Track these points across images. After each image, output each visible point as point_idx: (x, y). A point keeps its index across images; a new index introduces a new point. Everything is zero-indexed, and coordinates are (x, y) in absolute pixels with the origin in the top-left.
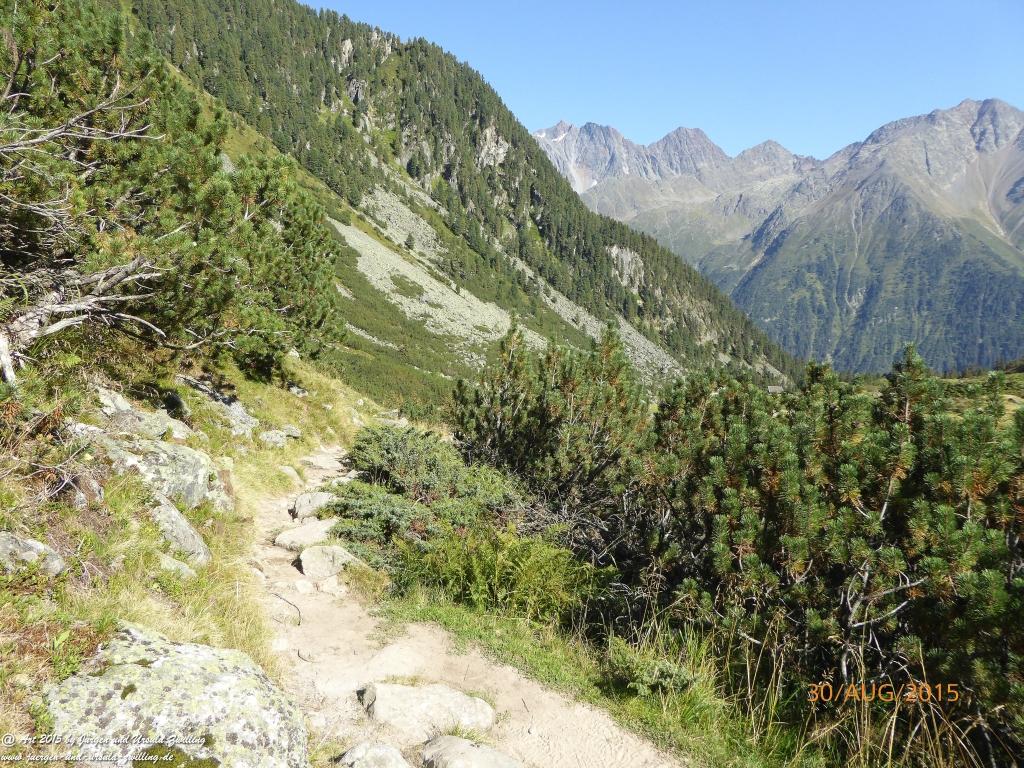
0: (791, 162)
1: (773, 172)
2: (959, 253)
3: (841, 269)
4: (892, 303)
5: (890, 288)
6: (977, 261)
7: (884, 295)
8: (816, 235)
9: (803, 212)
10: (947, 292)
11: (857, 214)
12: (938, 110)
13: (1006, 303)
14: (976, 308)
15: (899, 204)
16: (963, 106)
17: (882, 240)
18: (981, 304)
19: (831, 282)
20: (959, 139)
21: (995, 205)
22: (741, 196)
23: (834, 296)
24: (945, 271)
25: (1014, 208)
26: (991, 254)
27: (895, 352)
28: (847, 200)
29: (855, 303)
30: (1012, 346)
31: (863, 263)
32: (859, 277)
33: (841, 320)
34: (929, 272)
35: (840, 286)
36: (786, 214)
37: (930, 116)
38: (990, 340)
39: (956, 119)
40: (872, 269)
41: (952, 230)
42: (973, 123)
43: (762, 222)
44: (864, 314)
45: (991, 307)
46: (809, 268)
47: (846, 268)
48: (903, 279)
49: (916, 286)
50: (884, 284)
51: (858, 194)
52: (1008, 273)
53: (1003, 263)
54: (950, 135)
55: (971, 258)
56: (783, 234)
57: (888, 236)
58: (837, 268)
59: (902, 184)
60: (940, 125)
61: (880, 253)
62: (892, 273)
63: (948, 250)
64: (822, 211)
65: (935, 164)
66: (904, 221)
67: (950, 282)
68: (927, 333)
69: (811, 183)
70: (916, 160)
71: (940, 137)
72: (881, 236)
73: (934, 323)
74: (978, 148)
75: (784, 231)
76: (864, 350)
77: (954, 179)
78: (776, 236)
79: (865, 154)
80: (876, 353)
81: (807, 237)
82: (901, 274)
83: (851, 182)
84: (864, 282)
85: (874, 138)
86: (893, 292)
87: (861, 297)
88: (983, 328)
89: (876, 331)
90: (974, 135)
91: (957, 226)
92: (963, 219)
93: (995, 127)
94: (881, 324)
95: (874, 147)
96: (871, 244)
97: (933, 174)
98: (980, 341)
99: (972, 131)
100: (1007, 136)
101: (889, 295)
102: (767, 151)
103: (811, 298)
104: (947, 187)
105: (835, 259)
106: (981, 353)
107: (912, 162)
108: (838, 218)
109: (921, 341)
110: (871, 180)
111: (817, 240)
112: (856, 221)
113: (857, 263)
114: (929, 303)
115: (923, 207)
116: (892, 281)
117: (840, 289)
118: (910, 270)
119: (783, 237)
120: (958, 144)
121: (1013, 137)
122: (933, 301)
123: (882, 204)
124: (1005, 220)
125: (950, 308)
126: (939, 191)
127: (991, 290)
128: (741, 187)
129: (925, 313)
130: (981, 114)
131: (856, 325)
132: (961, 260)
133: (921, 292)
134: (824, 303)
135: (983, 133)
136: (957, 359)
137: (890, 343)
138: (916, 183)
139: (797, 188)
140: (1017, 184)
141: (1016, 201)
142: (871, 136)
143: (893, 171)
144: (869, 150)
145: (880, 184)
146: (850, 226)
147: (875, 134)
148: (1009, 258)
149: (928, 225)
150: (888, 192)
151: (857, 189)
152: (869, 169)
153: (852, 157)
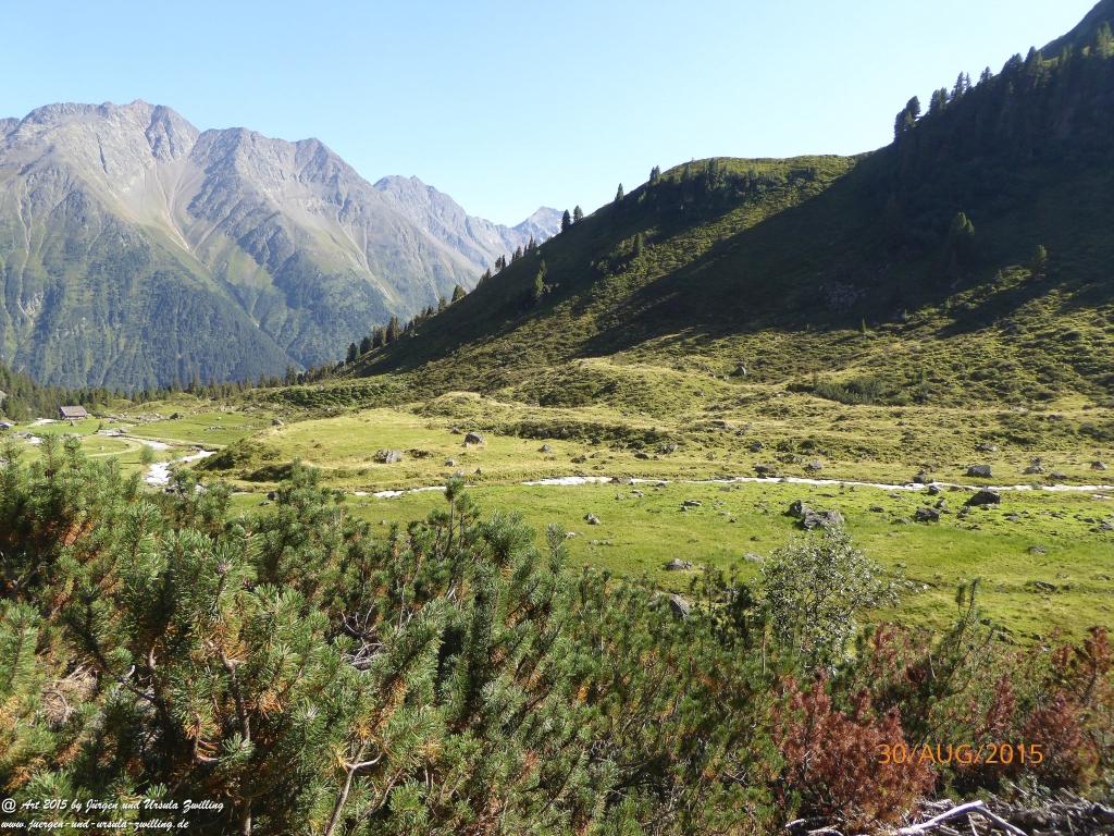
2: (149, 262)
3: (9, 268)
4: (77, 313)
5: (74, 295)
6: (167, 272)
7: (70, 301)
10: (140, 303)
11: (25, 205)
12: (110, 103)
13: (200, 319)
14: (171, 322)
15: (77, 198)
16: (136, 105)
17: (58, 239)
18: (176, 318)
20: (135, 141)
21: (177, 216)
23: (3, 300)
24: (135, 282)
25: (195, 222)
26: (181, 267)
27: (87, 370)
28: (10, 184)
29: (32, 311)
30: (210, 361)
31: (37, 262)
32: (33, 280)
33: (16, 331)
34: (118, 280)
35: (10, 290)
37: (101, 107)
38: (188, 357)
39: (129, 117)
40: (49, 272)
41: (138, 237)
42: (147, 127)
44: (44, 325)
45: (186, 321)
47: (15, 267)
48: (89, 286)
49: (104, 295)
50: (67, 290)
51: (23, 179)
52: (200, 288)
53: (193, 277)
54: (125, 134)
55: (162, 269)
57: (67, 235)
58: (3, 267)
59: (78, 176)
60: (113, 120)
61: (56, 254)
62: (74, 278)
63: (137, 257)
65: (111, 163)
66: (84, 219)
67: (142, 293)
68: (122, 348)
70: (90, 153)
71: (114, 132)
72: (56, 234)
73: (127, 337)
74: (154, 154)
76: (49, 367)
77: (132, 183)
79: (26, 133)
80: (64, 371)
82: (85, 281)
83: (13, 164)
84: (42, 286)
85: (35, 117)
86: (78, 300)
87: (39, 304)
88: (180, 342)
89: (62, 345)
90: (149, 140)
91: (144, 234)
92: (148, 227)
93: (170, 136)
94: (68, 337)
95: (37, 128)
96: (46, 241)
97: (110, 172)
98: (179, 356)
99: (147, 135)
100: (182, 149)
101: (74, 304)
104: (126, 190)
106: (181, 368)
107: (85, 153)
109: (116, 357)
110: (40, 166)
112: (24, 212)
113: (29, 262)
114: (121, 315)
115: (104, 207)
116: (76, 288)
117: (10, 293)
118: (95, 276)
120: (134, 146)
121: (187, 151)
122: (125, 313)
123: (55, 196)
124: (188, 234)
125: (144, 321)
126: (118, 192)
127: (185, 303)
129: (117, 326)
130: (155, 119)
131: (36, 337)
132: (151, 270)
133: (111, 301)
135: (158, 140)
136: (158, 376)
137: (81, 359)
138: (93, 178)
140: (197, 198)
141: (197, 215)
142: (32, 114)
143: (65, 160)
144: (31, 130)
145: (50, 172)
146: (17, 219)
147: (37, 113)
148: (197, 272)
149: (112, 228)
150: (61, 184)
151: (22, 174)
152: (34, 152)
153: (10, 135)
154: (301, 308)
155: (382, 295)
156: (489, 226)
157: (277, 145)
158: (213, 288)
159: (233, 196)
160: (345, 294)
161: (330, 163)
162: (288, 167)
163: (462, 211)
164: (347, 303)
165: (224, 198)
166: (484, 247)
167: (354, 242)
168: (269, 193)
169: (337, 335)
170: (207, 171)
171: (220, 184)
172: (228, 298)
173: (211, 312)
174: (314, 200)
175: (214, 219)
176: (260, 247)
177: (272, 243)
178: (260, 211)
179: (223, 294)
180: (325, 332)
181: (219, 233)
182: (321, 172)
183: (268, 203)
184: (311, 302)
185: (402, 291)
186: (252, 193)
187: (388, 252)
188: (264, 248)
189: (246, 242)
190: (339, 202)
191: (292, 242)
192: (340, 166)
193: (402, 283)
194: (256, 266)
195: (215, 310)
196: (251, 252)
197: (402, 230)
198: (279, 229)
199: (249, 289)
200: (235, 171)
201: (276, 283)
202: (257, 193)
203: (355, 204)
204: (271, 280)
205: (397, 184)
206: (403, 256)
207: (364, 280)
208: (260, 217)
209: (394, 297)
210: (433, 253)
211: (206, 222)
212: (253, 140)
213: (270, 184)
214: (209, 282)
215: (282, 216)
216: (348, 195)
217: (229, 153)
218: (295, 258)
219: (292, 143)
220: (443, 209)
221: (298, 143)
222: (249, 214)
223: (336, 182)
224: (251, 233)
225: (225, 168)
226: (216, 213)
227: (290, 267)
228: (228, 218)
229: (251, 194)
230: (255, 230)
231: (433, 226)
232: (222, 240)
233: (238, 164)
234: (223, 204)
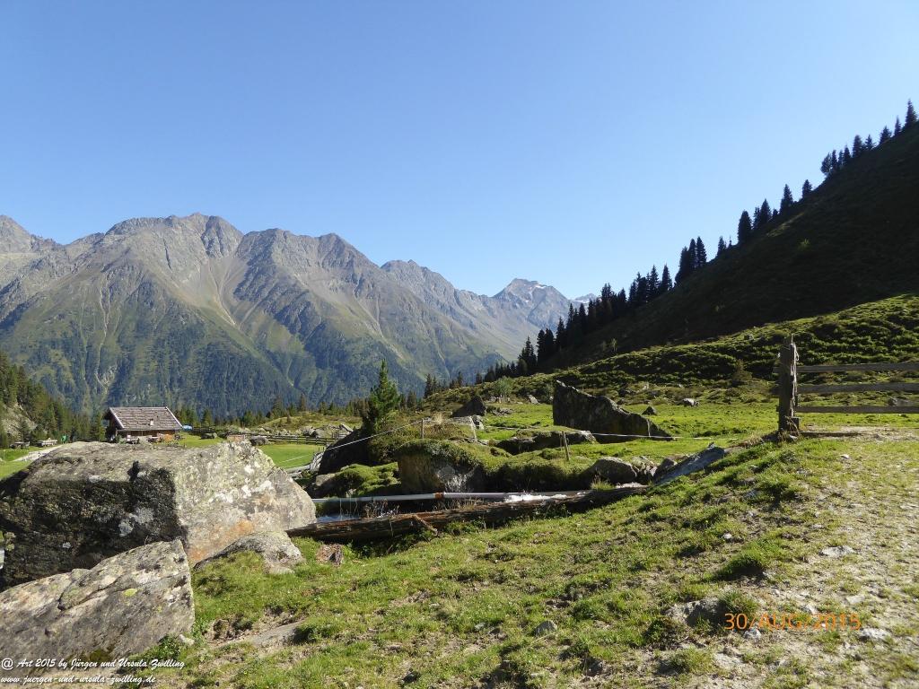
0: (28, 241)
1: (7, 249)
2: (203, 336)
3: (89, 346)
4: (144, 381)
6: (218, 344)
7: (137, 372)
8: (61, 311)
9: (43, 288)
10: (196, 370)
11: (105, 294)
12: (174, 216)
13: (245, 381)
14: (221, 384)
15: (146, 288)
16: (195, 217)
17: (130, 320)
18: (225, 380)
19: (79, 359)
20: (193, 243)
21: (225, 299)
23: (83, 373)
24: (192, 353)
25: (240, 304)
26: (229, 339)
28: (94, 280)
29: (106, 381)
31: (113, 341)
32: (109, 355)
33: (92, 398)
34: (178, 352)
35: (89, 363)
36: (24, 288)
37: (168, 219)
39: (189, 226)
40: (122, 348)
41: (195, 316)
42: (202, 232)
44: (116, 392)
45: (234, 383)
46: (54, 344)
47: (95, 345)
48: (154, 358)
49: (167, 364)
50: (136, 362)
51: (105, 275)
52: (245, 355)
53: (239, 346)
54: (186, 239)
55: (213, 341)
56: (20, 307)
57: (137, 318)
58: (85, 346)
59: (148, 271)
60: (176, 228)
61: (128, 333)
62: (143, 351)
63: (193, 333)
64: (67, 287)
65: (174, 261)
66: (152, 304)
67: (197, 361)
69: (53, 261)
70: (157, 253)
71: (177, 238)
72: (129, 317)
73: (185, 399)
74: (208, 253)
75: (22, 305)
77: (190, 276)
78: (12, 309)
79: (108, 241)
81: (50, 312)
82: (151, 354)
83: (97, 264)
84: (116, 359)
85: (115, 229)
86: (145, 370)
87: (113, 375)
88: (228, 401)
90: (204, 243)
91: (200, 313)
92: (203, 309)
93: (220, 239)
94: (135, 401)
95: (117, 237)
96: (121, 323)
97: (173, 268)
98: (228, 414)
99: (202, 238)
100: (229, 248)
101: (142, 373)
102: (1, 226)
103: (57, 375)
104: (185, 281)
105: (82, 337)
107: (154, 255)
108: (85, 296)
110: (119, 263)
111: (61, 316)
112: (104, 301)
113: (107, 341)
114: (180, 380)
115: (168, 293)
116: (144, 360)
117: (90, 367)
118: (160, 349)
119: (22, 311)
120: (192, 247)
121: (234, 249)
122: (183, 379)
123: (129, 287)
124: (235, 313)
125: (199, 385)
126: (179, 284)
127: (233, 368)
129: (177, 390)
130: (208, 226)
132: (205, 342)
133: (172, 370)
134: (72, 381)
135: (211, 242)
138: (161, 272)
139: (36, 265)
140: (241, 285)
141: (241, 298)
142: (113, 228)
143: (139, 258)
144: (113, 239)
145: (126, 268)
146: (98, 307)
147: (118, 226)
148: (242, 342)
149: (174, 309)
150: (135, 277)
151: (104, 271)
152: (115, 254)
153: (96, 244)
154: (329, 368)
155: (395, 355)
156: (473, 296)
157: (304, 239)
158: (256, 355)
159: (271, 281)
160: (365, 354)
161: (346, 251)
162: (313, 256)
163: (451, 286)
164: (367, 362)
165: (263, 283)
166: (470, 314)
167: (369, 313)
168: (301, 277)
169: (360, 389)
170: (249, 264)
171: (259, 272)
172: (267, 363)
173: (255, 374)
174: (335, 281)
175: (255, 300)
176: (293, 319)
177: (302, 316)
178: (292, 291)
179: (264, 360)
180: (350, 386)
181: (260, 310)
182: (339, 259)
183: (298, 284)
184: (337, 363)
185: (411, 350)
186: (285, 278)
187: (397, 319)
188: (296, 321)
189: (281, 317)
190: (355, 282)
191: (319, 313)
192: (354, 254)
193: (410, 344)
194: (290, 335)
195: (258, 373)
196: (286, 324)
197: (408, 301)
198: (309, 304)
199: (284, 355)
200: (272, 262)
201: (307, 348)
202: (290, 277)
203: (368, 282)
204: (303, 346)
205: (398, 267)
206: (409, 321)
207: (380, 342)
208: (292, 296)
209: (404, 357)
210: (433, 319)
211: (249, 302)
212: (285, 237)
213: (299, 270)
214: (252, 350)
215: (311, 294)
216: (362, 275)
217: (266, 248)
218: (322, 326)
219: (315, 238)
220: (435, 285)
221: (320, 238)
222: (283, 294)
223: (352, 266)
224: (285, 309)
225: (263, 260)
226: (257, 295)
227: (318, 334)
228: (266, 299)
229: (284, 278)
230: (289, 306)
231: (429, 298)
232: (263, 316)
233: (274, 256)
234: (263, 287)
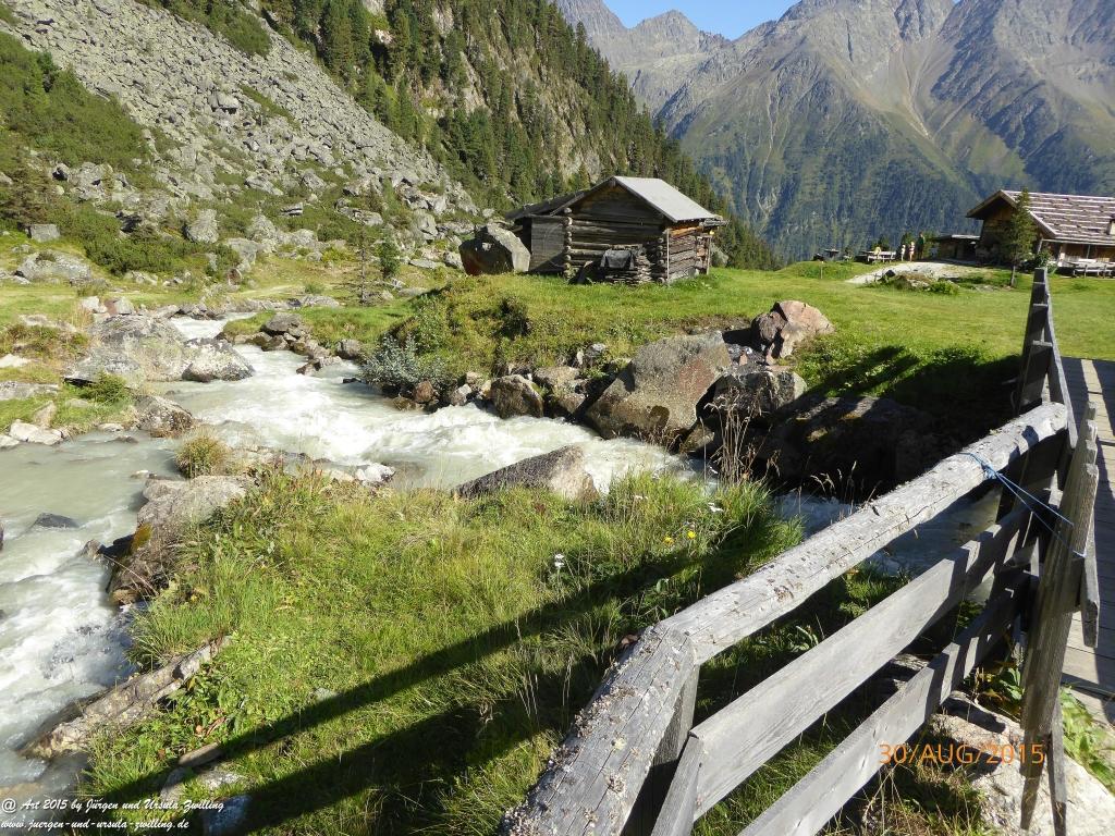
0: (697, 40)
1: (676, 50)
2: (884, 152)
3: (753, 164)
4: (809, 207)
6: (903, 161)
7: (802, 196)
8: (726, 122)
9: (710, 94)
10: (871, 196)
11: (773, 99)
13: (934, 212)
14: (901, 216)
15: (821, 89)
17: (800, 132)
18: (907, 211)
19: (741, 179)
20: (884, 23)
21: (919, 101)
22: (639, 72)
23: (744, 196)
24: (868, 172)
25: (939, 105)
26: (919, 155)
28: (763, 81)
29: (767, 206)
31: (778, 157)
32: (773, 174)
34: (852, 172)
35: (752, 185)
36: (691, 95)
40: (788, 166)
41: (878, 124)
42: (897, 6)
43: (663, 104)
44: (777, 219)
45: (918, 215)
46: (717, 161)
47: (758, 162)
48: (822, 179)
49: (836, 187)
50: (802, 183)
51: (775, 74)
52: (938, 177)
53: (930, 165)
54: (875, 17)
55: (898, 157)
56: (687, 118)
57: (808, 127)
58: (749, 163)
59: (825, 65)
61: (797, 147)
62: (810, 171)
63: (873, 146)
64: (734, 92)
65: (857, 50)
66: (826, 109)
67: (874, 184)
68: (847, 244)
69: (720, 61)
70: (837, 42)
71: (864, 17)
72: (798, 127)
73: (854, 232)
74: (902, 35)
75: (689, 115)
77: (876, 69)
78: (679, 120)
79: (782, 31)
81: (715, 122)
82: (820, 173)
83: (767, 61)
84: (780, 180)
85: (790, 14)
86: (811, 194)
87: (775, 198)
89: (790, 240)
90: (899, 20)
91: (883, 120)
92: (888, 114)
93: (921, 12)
94: (797, 232)
95: (792, 23)
96: (788, 135)
97: (855, 60)
99: (897, 15)
100: (932, 24)
101: (807, 198)
102: (671, 23)
104: (869, 77)
105: (746, 150)
107: (834, 42)
108: (752, 102)
110: (792, 58)
111: (727, 128)
112: (772, 107)
113: (771, 158)
114: (850, 209)
115: (847, 93)
116: (810, 181)
117: (752, 188)
118: (830, 168)
119: (688, 122)
120: (882, 31)
121: (938, 26)
122: (855, 207)
123: (801, 88)
124: (929, 120)
125: (872, 216)
126: (861, 80)
127: (919, 195)
128: (640, 62)
129: (845, 221)
131: (768, 232)
132: (887, 159)
133: (842, 194)
134: (733, 204)
135: (908, 19)
137: (806, 255)
138: (840, 66)
139: (704, 68)
140: (943, 78)
141: (942, 98)
142: (789, 12)
143: (816, 48)
144: (787, 26)
145: (800, 63)
146: (765, 113)
147: (793, 9)
148: (935, 160)
149: (853, 115)
150: (809, 75)
151: (773, 70)
152: (788, 45)
153: (768, 34)
158: (952, 177)
159: (987, 70)
162: (1058, 27)
165: (974, 74)
168: (1031, 62)
170: (958, 46)
171: (972, 58)
172: (968, 189)
173: (948, 204)
174: (1089, 65)
175: (961, 99)
176: (1013, 127)
177: (1030, 123)
178: (1019, 84)
179: (963, 184)
181: (966, 114)
183: (1029, 73)
186: (1011, 64)
188: (1018, 128)
189: (996, 123)
191: (1056, 117)
194: (1007, 150)
195: (953, 202)
196: (1001, 134)
198: (1042, 103)
199: (993, 179)
200: (992, 41)
201: (1028, 170)
202: (1017, 63)
204: (1023, 166)
208: (1017, 92)
211: (951, 103)
213: (1034, 50)
214: (947, 171)
215: (1048, 87)
217: (987, 20)
218: (1058, 137)
222: (1003, 89)
224: (1004, 111)
225: (980, 39)
226: (963, 92)
227: (1049, 149)
228: (978, 96)
229: (1008, 65)
230: (1009, 107)
232: (969, 120)
233: (996, 32)
234: (974, 80)
